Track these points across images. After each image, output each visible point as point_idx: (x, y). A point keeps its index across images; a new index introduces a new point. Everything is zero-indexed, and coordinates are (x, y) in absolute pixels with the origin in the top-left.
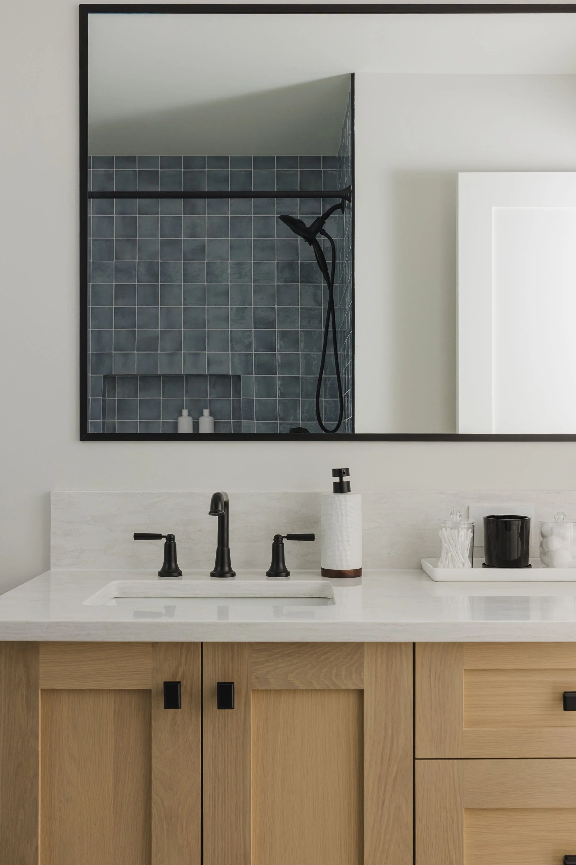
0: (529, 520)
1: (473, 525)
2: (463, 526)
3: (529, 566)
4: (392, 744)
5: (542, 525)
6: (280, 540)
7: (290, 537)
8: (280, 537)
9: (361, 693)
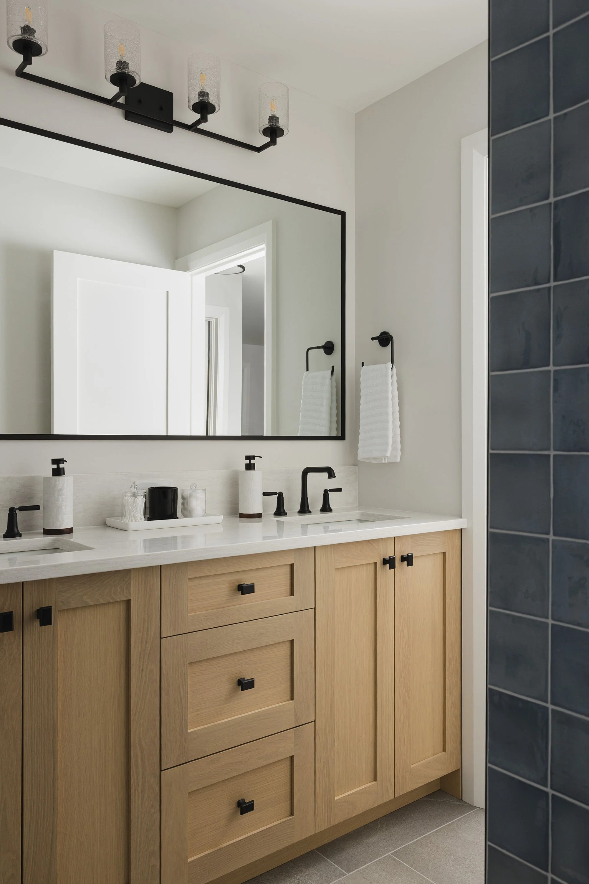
0: (178, 489)
1: (145, 493)
2: (140, 494)
3: (177, 518)
4: (148, 631)
5: (183, 491)
6: (15, 511)
7: (21, 509)
8: (15, 509)
9: (128, 602)
